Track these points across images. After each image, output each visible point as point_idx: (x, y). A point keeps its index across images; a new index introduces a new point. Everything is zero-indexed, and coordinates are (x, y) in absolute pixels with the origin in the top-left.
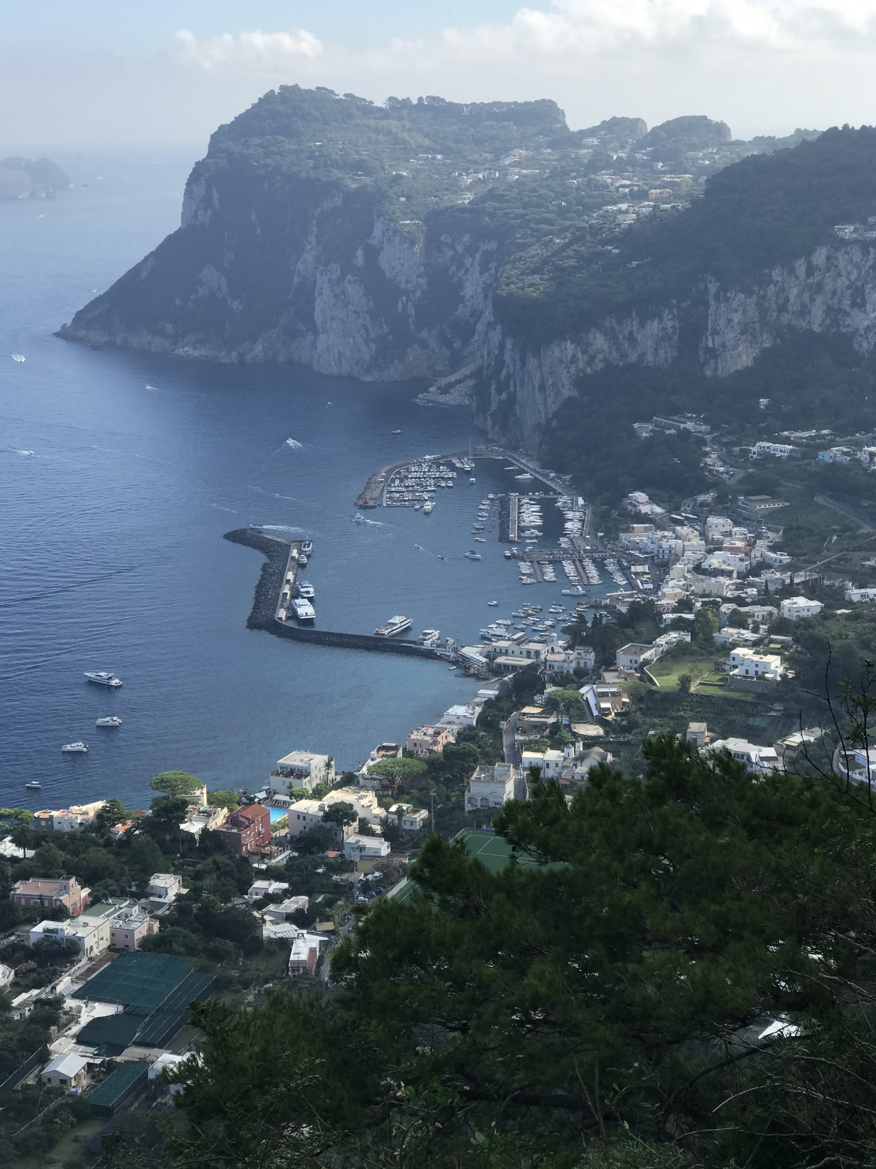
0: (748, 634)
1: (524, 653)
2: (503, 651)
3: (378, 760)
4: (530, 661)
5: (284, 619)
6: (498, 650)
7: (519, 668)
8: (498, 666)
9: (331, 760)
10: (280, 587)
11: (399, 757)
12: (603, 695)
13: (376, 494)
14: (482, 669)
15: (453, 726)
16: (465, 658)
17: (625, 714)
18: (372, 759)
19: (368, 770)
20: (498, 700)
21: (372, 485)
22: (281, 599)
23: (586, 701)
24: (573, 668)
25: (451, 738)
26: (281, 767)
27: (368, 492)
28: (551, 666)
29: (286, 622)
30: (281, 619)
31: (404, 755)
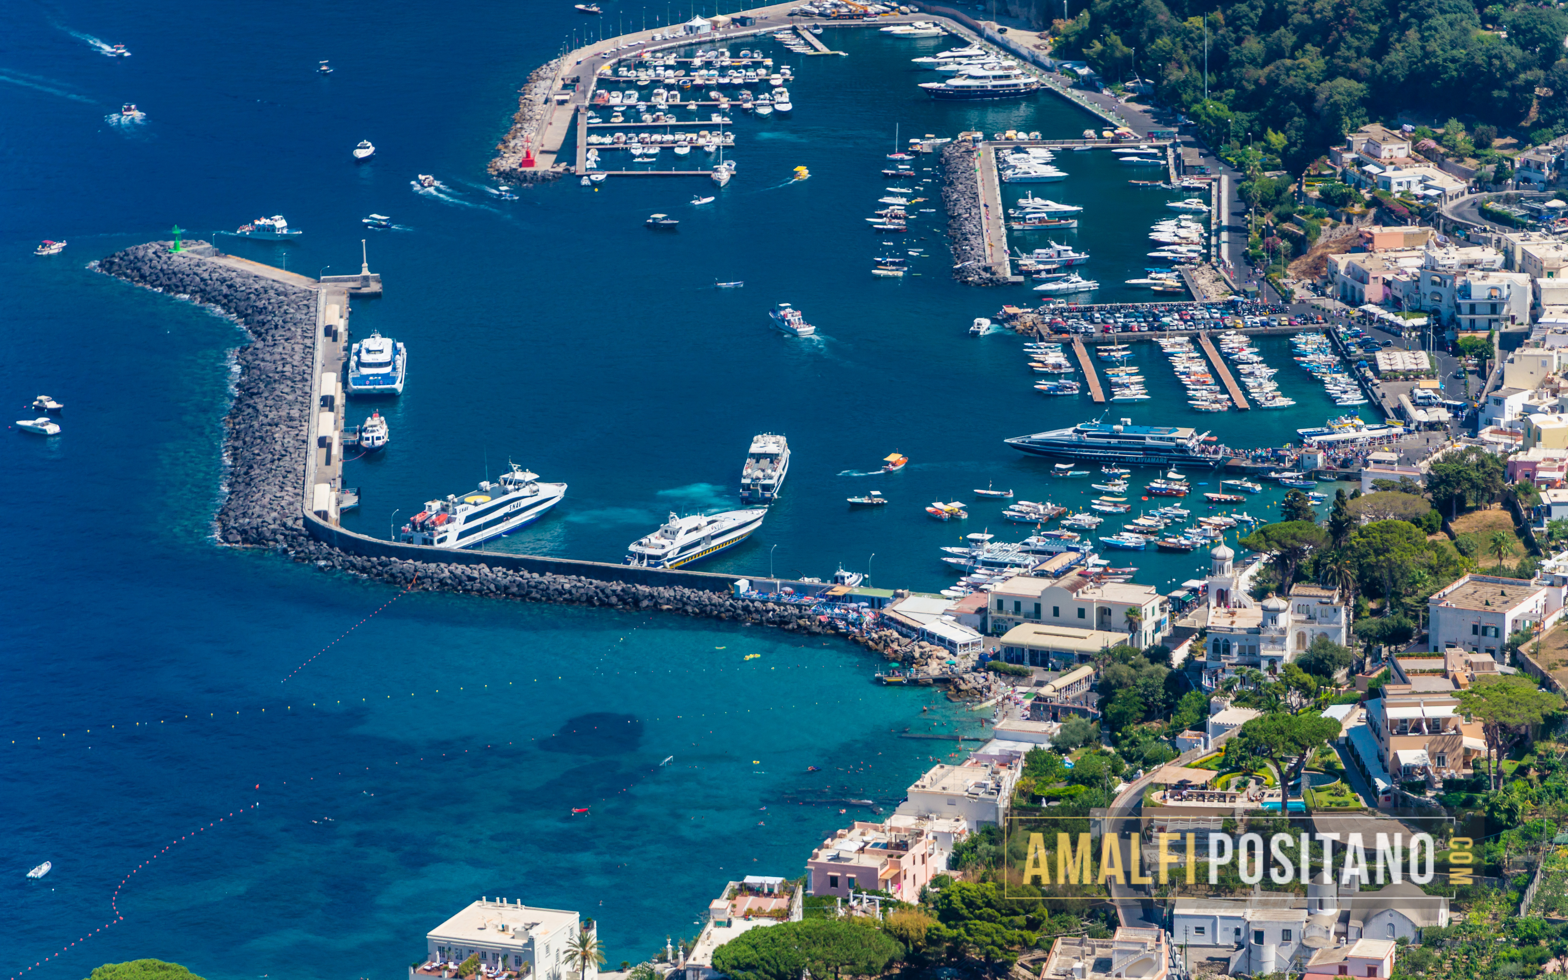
1: (1092, 615)
2: (1029, 608)
3: (740, 927)
4: (1113, 639)
5: (334, 514)
6: (1009, 606)
7: (1084, 658)
8: (1015, 654)
9: (586, 926)
10: (305, 418)
11: (797, 916)
12: (1404, 727)
13: (555, 138)
14: (964, 662)
15: (942, 825)
16: (908, 631)
17: (1476, 784)
18: (718, 924)
19: (716, 955)
20: (1061, 748)
21: (539, 109)
22: (315, 455)
23: (1347, 748)
24: (1289, 652)
25: (939, 864)
26: (441, 949)
27: (529, 131)
28: (1221, 646)
29: (342, 525)
30: (324, 515)
31: (806, 912)
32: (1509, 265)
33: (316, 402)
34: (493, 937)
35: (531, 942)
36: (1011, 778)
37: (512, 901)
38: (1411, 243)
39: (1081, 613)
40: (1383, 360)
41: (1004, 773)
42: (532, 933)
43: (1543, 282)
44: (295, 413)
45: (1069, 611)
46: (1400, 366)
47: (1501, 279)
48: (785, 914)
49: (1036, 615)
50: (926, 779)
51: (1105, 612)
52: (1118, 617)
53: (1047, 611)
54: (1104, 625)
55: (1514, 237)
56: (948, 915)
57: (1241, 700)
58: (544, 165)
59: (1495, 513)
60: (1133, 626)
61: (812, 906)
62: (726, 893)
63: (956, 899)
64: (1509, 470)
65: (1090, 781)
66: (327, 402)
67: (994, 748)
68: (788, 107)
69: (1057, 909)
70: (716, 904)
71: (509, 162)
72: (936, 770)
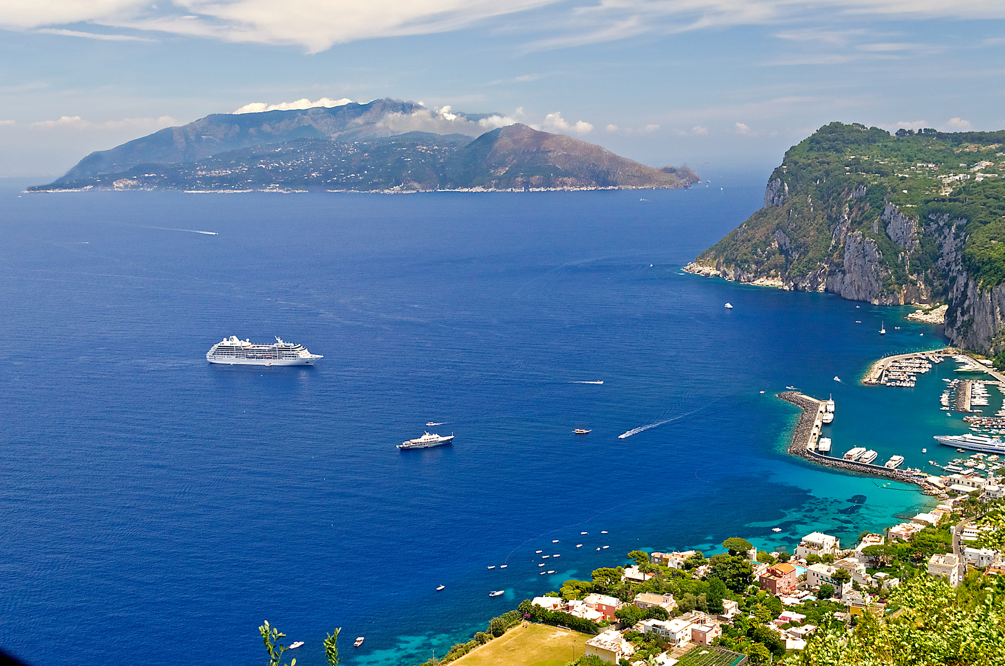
1: (971, 484)
3: (869, 544)
4: (974, 489)
5: (813, 449)
7: (967, 493)
9: (836, 540)
11: (882, 542)
13: (877, 376)
18: (864, 542)
19: (863, 549)
21: (875, 370)
22: (812, 437)
26: (805, 541)
27: (872, 375)
29: (815, 451)
30: (810, 449)
33: (815, 426)
34: (816, 540)
37: (821, 533)
39: (968, 483)
42: (824, 540)
44: (810, 428)
45: (965, 483)
48: (879, 542)
49: (958, 483)
50: (918, 516)
52: (976, 485)
54: (973, 486)
58: (874, 381)
60: (979, 487)
62: (867, 536)
66: (817, 426)
70: (865, 538)
71: (867, 380)
72: (921, 514)
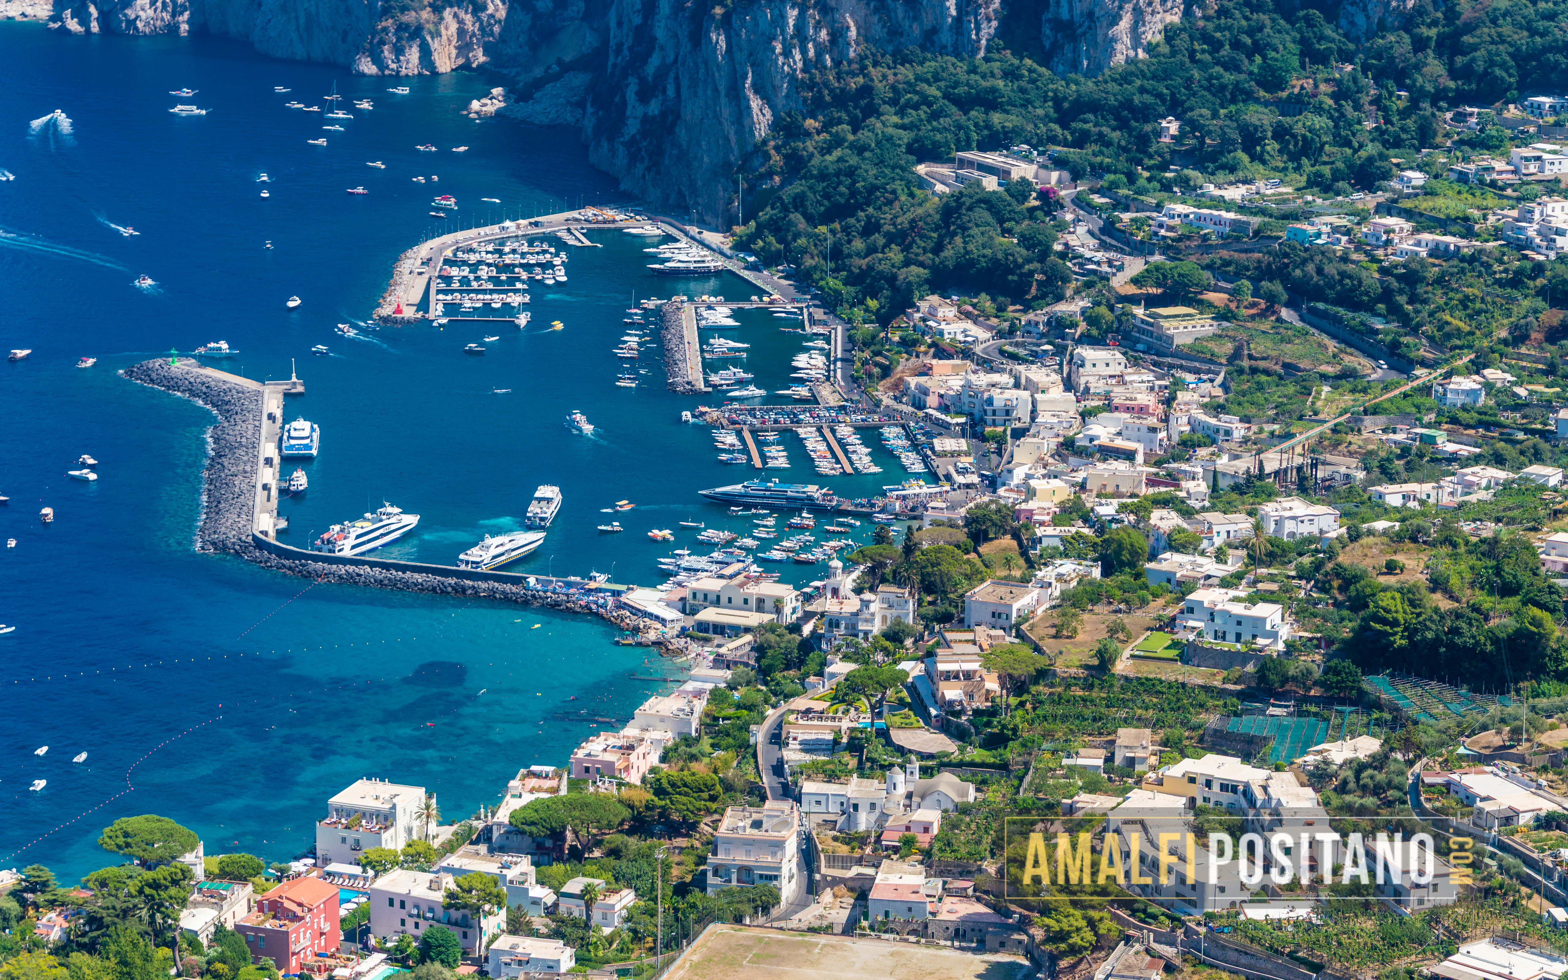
0: (1209, 566)
1: (753, 603)
2: (713, 598)
3: (527, 798)
4: (766, 618)
5: (272, 533)
6: (700, 596)
7: (747, 630)
8: (703, 627)
9: (430, 797)
10: (254, 472)
11: (563, 792)
12: (948, 676)
13: (416, 296)
14: (671, 631)
15: (656, 735)
16: (636, 611)
17: (993, 712)
18: (513, 796)
19: (512, 816)
20: (732, 687)
21: (406, 277)
22: (261, 495)
23: (912, 689)
24: (877, 628)
25: (654, 759)
26: (337, 810)
27: (400, 291)
28: (834, 623)
29: (277, 539)
30: (265, 533)
31: (570, 789)
32: (1017, 385)
33: (261, 461)
34: (370, 803)
35: (394, 807)
36: (700, 706)
37: (382, 780)
38: (956, 371)
39: (746, 601)
40: (938, 443)
41: (696, 702)
42: (395, 800)
43: (1039, 396)
45: (738, 601)
46: (948, 448)
47: (1012, 394)
48: (556, 790)
49: (717, 602)
50: (646, 705)
51: (761, 601)
52: (769, 604)
53: (724, 600)
54: (760, 608)
55: (1021, 368)
56: (660, 791)
57: (846, 658)
58: (409, 313)
59: (1007, 541)
60: (778, 610)
61: (573, 785)
62: (519, 776)
63: (664, 781)
64: (1016, 515)
65: (750, 708)
66: (269, 461)
67: (690, 686)
68: (565, 279)
69: (728, 787)
70: (512, 783)
71: (386, 310)
72: (653, 699)
